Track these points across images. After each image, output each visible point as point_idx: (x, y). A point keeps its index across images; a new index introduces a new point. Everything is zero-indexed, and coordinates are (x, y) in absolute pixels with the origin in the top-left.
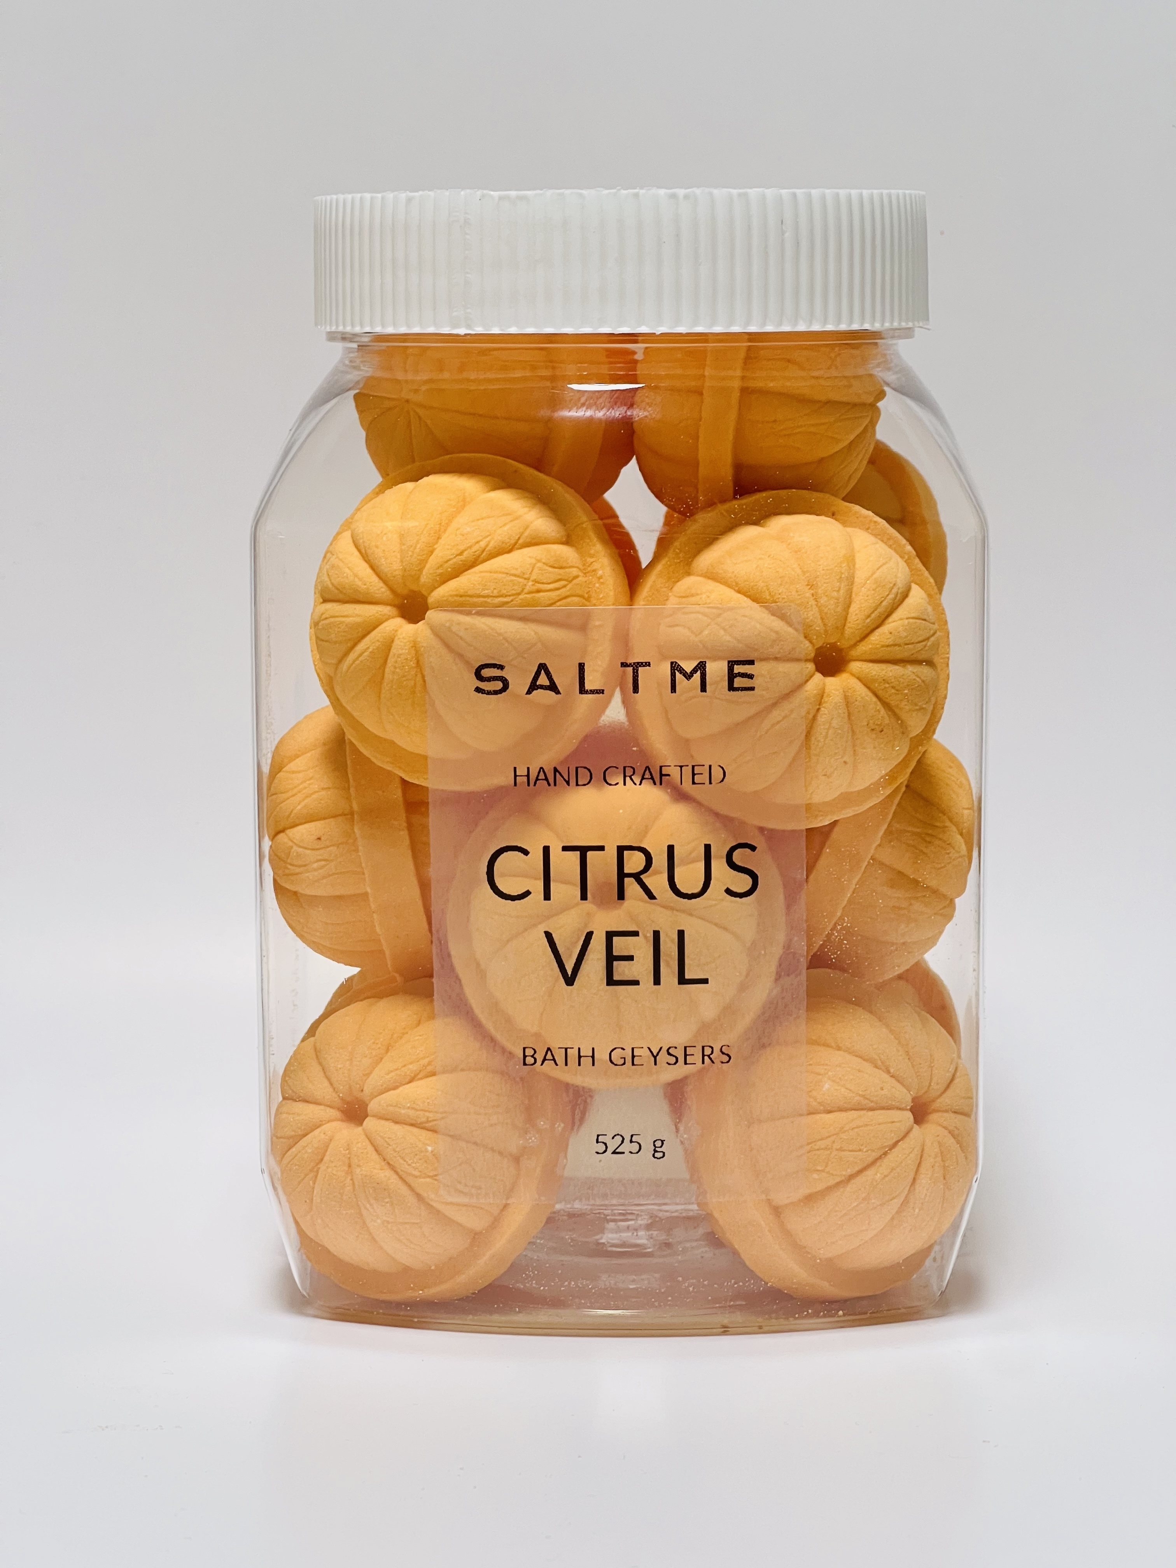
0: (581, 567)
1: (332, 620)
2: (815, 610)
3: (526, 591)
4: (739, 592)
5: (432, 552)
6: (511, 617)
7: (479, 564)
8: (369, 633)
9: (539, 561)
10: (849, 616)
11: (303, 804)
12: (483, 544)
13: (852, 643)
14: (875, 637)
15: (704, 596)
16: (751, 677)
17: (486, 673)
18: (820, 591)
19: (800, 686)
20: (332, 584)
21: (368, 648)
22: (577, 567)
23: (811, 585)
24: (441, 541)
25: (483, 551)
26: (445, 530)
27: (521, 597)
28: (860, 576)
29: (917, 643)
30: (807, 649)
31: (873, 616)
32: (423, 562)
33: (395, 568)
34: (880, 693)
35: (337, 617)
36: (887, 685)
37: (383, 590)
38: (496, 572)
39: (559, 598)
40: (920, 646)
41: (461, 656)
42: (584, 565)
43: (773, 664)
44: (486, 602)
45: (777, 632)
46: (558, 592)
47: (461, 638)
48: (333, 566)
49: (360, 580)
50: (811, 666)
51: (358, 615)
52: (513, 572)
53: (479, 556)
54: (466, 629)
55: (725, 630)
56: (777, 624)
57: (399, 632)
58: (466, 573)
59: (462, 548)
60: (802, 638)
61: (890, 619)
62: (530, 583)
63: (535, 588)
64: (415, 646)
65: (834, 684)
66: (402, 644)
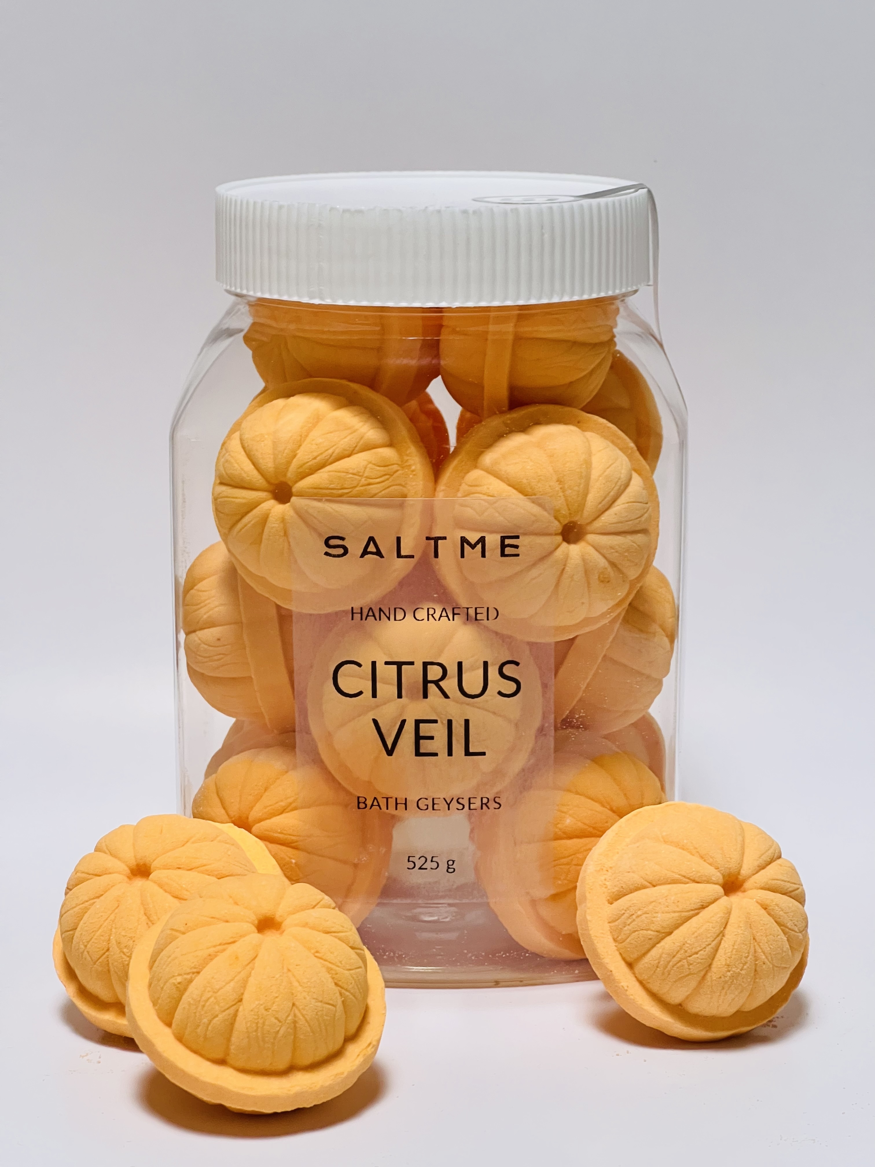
0: (400, 463)
1: (226, 499)
2: (563, 498)
3: (360, 484)
4: (510, 485)
5: (295, 456)
6: (350, 503)
7: (328, 465)
8: (251, 510)
9: (370, 463)
10: (587, 503)
11: (208, 614)
12: (330, 451)
13: (589, 521)
14: (604, 518)
15: (485, 487)
16: (516, 547)
17: (332, 542)
18: (566, 486)
19: (551, 553)
20: (227, 474)
21: (251, 521)
22: (397, 464)
23: (559, 481)
24: (302, 448)
25: (331, 456)
26: (305, 440)
27: (357, 489)
28: (595, 474)
29: (634, 520)
30: (557, 526)
31: (604, 503)
32: (289, 463)
33: (269, 466)
34: (607, 556)
35: (229, 497)
36: (613, 551)
37: (261, 481)
38: (339, 472)
39: (383, 488)
40: (637, 521)
41: (315, 530)
42: (402, 462)
43: (532, 538)
44: (332, 493)
45: (535, 516)
46: (383, 484)
47: (315, 518)
48: (227, 461)
49: (245, 472)
50: (559, 538)
51: (244, 498)
52: (351, 471)
53: (328, 460)
54: (319, 512)
55: (499, 513)
56: (536, 509)
57: (272, 511)
58: (319, 471)
59: (315, 454)
60: (552, 519)
61: (617, 503)
62: (363, 479)
63: (366, 482)
64: (283, 520)
65: (575, 550)
66: (274, 520)
